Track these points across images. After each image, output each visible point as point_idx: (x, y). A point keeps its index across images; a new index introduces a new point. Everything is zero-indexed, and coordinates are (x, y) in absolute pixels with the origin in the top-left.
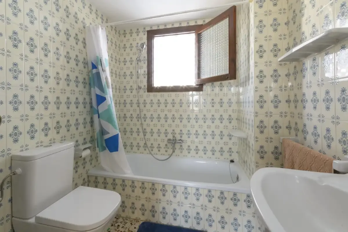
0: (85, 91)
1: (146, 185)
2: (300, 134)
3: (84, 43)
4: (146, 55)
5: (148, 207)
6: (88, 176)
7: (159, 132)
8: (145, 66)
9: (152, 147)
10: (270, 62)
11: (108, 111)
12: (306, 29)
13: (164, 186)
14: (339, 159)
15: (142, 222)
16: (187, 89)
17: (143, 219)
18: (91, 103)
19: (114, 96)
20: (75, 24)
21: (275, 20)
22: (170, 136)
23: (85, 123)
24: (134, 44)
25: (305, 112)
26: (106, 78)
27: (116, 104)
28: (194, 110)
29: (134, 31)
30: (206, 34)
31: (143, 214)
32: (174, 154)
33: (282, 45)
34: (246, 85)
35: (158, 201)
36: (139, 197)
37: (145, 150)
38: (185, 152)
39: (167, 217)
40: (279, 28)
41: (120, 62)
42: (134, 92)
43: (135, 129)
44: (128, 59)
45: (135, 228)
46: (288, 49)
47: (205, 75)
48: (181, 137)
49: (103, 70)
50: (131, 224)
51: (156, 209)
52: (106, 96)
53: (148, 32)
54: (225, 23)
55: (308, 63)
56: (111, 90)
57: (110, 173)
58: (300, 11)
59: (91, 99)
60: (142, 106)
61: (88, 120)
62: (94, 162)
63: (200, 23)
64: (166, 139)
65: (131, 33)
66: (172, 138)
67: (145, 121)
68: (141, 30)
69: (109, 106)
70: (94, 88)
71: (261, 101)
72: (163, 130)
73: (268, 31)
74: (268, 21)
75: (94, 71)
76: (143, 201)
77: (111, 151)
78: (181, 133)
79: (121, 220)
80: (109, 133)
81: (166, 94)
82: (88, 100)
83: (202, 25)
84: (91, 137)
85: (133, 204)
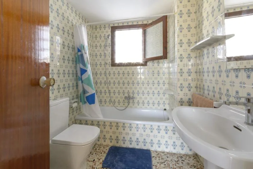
0: (73, 66)
1: (113, 124)
2: (202, 90)
3: (73, 36)
4: (110, 43)
5: (114, 137)
6: (75, 120)
7: (119, 93)
8: (110, 50)
9: (115, 102)
10: (186, 49)
11: (88, 79)
12: (205, 32)
13: (124, 124)
14: (216, 101)
15: (110, 146)
16: (137, 65)
17: (111, 145)
18: (77, 74)
19: (91, 69)
20: (67, 24)
21: (189, 25)
22: (126, 95)
23: (73, 86)
24: (103, 35)
25: (204, 78)
26: (87, 58)
27: (93, 74)
28: (141, 78)
29: (103, 26)
30: (149, 30)
31: (111, 142)
32: (129, 106)
33: (193, 40)
34: (173, 63)
35: (121, 133)
36: (109, 131)
37: (110, 104)
38: (136, 105)
39: (126, 142)
40: (191, 30)
41: (93, 46)
42: (103, 66)
43: (103, 91)
44: (98, 45)
45: (106, 150)
46: (196, 42)
47: (149, 56)
48: (133, 95)
49: (86, 53)
50: (104, 148)
51: (119, 138)
52: (87, 69)
53: (112, 27)
54: (160, 25)
55: (205, 51)
56: (90, 65)
57: (89, 118)
58: (202, 22)
59: (77, 71)
60: (108, 75)
61: (75, 84)
62: (78, 111)
63: (145, 22)
64: (124, 97)
65: (100, 28)
66: (127, 96)
67: (110, 85)
68: (107, 26)
69: (89, 76)
70: (79, 64)
71: (181, 72)
72: (121, 91)
73: (185, 31)
74: (185, 26)
75: (79, 53)
76: (111, 134)
77: (90, 104)
78: (133, 93)
79: (97, 146)
80: (88, 92)
81: (123, 68)
82: (75, 72)
83: (146, 24)
84: (77, 95)
85: (105, 136)
